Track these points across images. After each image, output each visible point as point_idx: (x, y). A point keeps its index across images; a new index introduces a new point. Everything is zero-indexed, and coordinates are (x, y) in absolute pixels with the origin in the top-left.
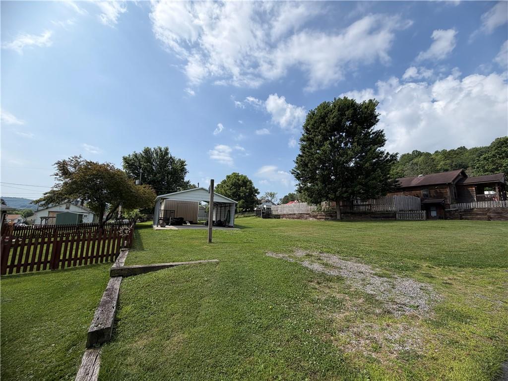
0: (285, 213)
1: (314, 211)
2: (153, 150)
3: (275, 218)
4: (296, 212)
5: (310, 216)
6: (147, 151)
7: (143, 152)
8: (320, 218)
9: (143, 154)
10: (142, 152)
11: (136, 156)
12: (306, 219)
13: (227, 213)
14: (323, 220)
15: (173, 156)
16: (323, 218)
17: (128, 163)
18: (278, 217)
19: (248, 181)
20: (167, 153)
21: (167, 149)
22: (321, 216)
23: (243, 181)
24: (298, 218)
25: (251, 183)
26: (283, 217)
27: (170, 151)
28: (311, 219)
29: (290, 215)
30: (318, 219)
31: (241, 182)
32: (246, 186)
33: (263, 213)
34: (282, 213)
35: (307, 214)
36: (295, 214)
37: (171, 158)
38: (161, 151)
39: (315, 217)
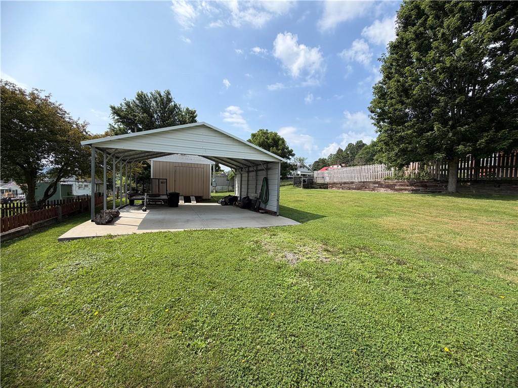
0: (335, 181)
1: (388, 179)
2: (149, 95)
3: (320, 188)
4: (356, 180)
5: (381, 185)
6: (141, 97)
7: (137, 99)
8: (402, 190)
9: (137, 102)
10: (135, 99)
11: (128, 104)
12: (373, 190)
13: (260, 183)
14: (407, 192)
15: (178, 103)
16: (406, 190)
17: (118, 115)
18: (324, 186)
19: (279, 139)
20: (169, 100)
21: (168, 93)
22: (402, 185)
23: (273, 139)
24: (358, 189)
25: (283, 142)
26: (332, 187)
27: (172, 96)
28: (382, 190)
29: (345, 183)
30: (396, 190)
31: (270, 140)
32: (277, 146)
33: (304, 181)
34: (332, 181)
35: (375, 183)
36: (352, 183)
37: (175, 105)
38: (160, 96)
39: (390, 187)
